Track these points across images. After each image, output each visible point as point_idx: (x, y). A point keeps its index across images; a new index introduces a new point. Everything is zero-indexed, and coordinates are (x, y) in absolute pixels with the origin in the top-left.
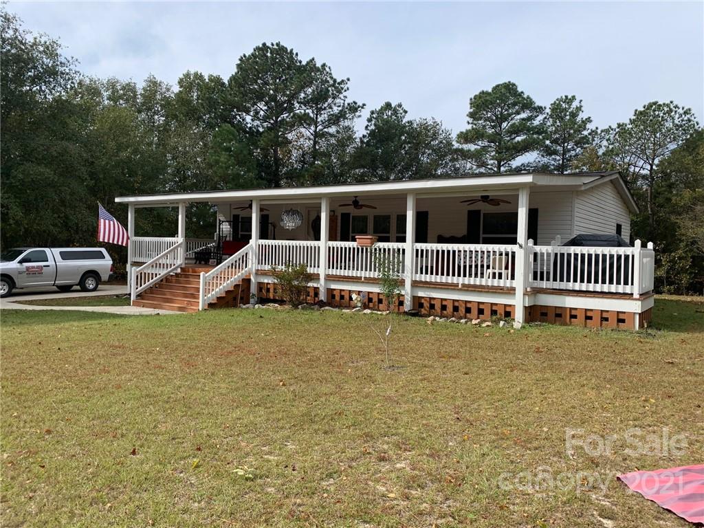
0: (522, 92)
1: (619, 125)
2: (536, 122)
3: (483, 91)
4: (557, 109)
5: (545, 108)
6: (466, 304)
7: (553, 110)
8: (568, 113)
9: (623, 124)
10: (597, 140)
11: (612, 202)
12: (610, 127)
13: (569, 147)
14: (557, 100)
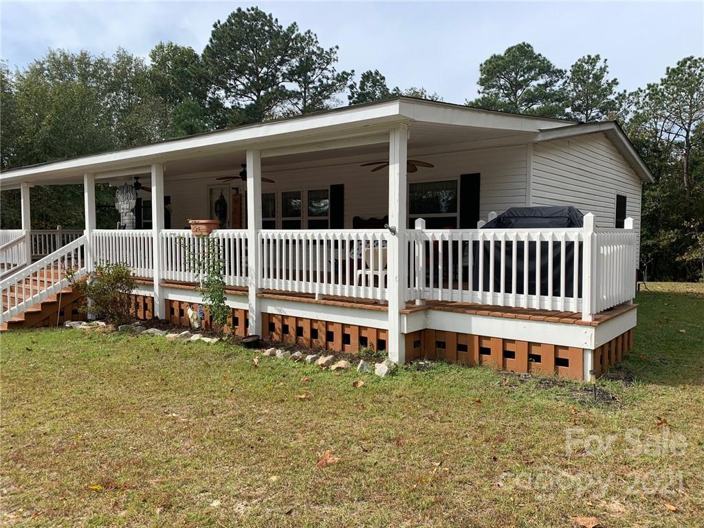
0: (540, 55)
1: (649, 86)
2: (556, 87)
3: (495, 56)
4: (578, 71)
5: (566, 71)
6: (327, 328)
7: (573, 73)
8: (591, 76)
9: (654, 84)
10: (625, 105)
11: (608, 165)
12: (639, 89)
13: (592, 114)
14: (579, 60)
